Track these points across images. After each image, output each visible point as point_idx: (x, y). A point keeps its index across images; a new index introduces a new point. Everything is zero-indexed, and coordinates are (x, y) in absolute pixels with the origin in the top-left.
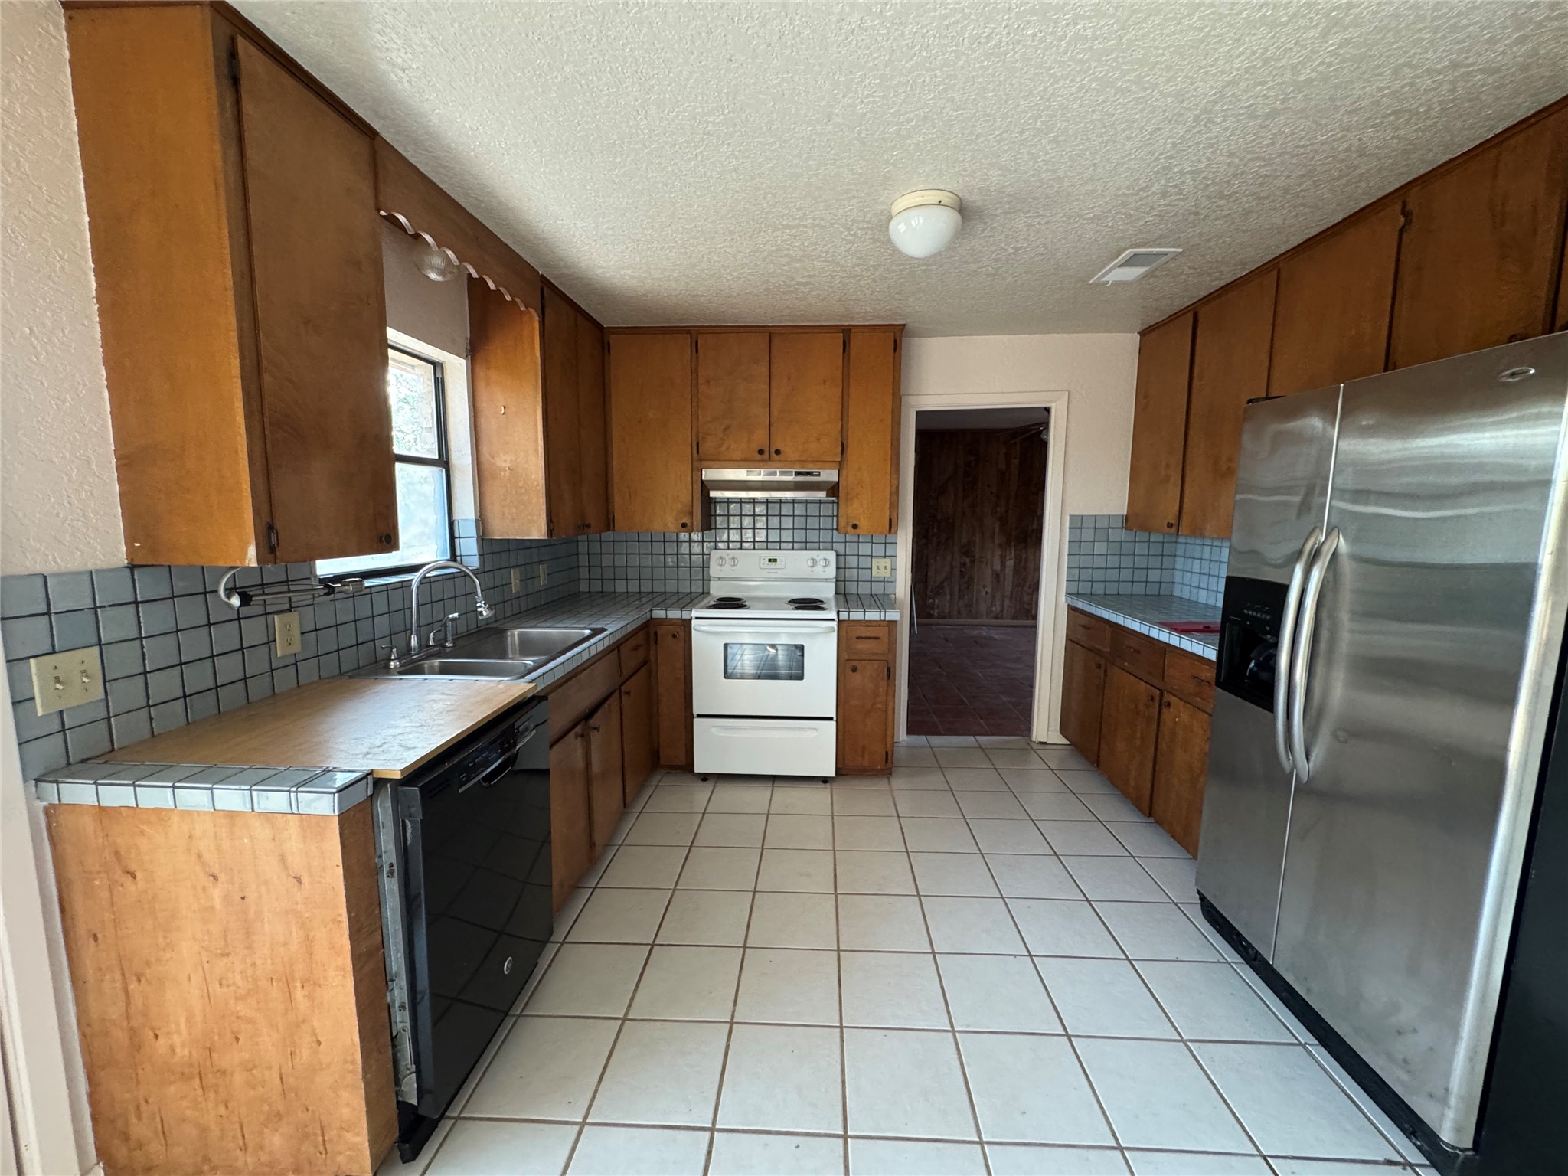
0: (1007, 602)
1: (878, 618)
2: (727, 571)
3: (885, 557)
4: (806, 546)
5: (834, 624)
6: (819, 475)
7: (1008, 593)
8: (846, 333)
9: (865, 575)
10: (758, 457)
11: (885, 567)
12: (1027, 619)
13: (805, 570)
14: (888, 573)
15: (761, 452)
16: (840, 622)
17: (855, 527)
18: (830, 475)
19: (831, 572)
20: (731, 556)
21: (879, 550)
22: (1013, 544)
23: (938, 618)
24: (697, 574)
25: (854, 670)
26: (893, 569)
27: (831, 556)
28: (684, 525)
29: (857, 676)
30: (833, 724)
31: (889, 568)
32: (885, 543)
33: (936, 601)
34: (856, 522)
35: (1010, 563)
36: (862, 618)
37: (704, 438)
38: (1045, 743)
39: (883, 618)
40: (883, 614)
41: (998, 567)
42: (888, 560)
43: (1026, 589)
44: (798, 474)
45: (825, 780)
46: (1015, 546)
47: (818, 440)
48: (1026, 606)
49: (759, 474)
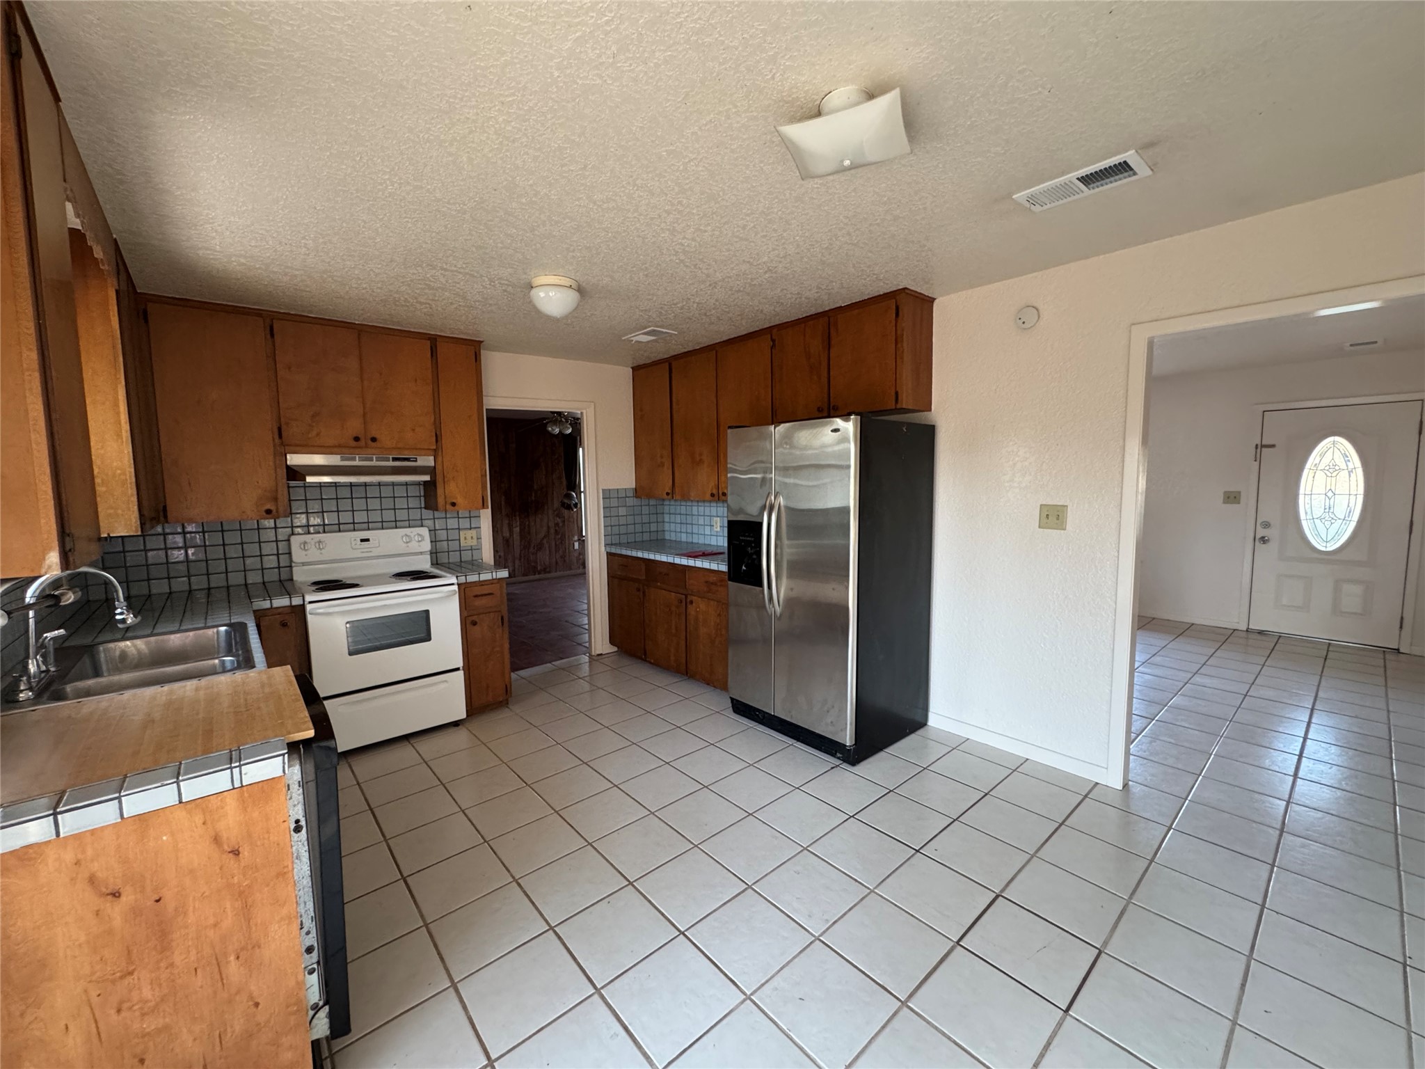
0: (517, 562)
1: (490, 578)
2: (313, 554)
3: (471, 529)
4: (396, 524)
5: (455, 588)
6: (416, 461)
7: (517, 555)
8: (434, 342)
9: (454, 545)
10: (354, 443)
11: (472, 537)
12: (535, 575)
13: (401, 547)
14: (474, 542)
15: (357, 439)
16: (458, 584)
17: (454, 504)
18: (429, 461)
19: (427, 546)
20: (318, 540)
21: (465, 523)
22: (517, 513)
24: (284, 561)
25: (474, 623)
26: (479, 538)
27: (424, 532)
28: (269, 512)
29: (477, 628)
30: (461, 673)
31: (475, 537)
32: (470, 517)
34: (454, 501)
35: (517, 530)
36: (477, 579)
37: (287, 424)
38: (601, 654)
39: (494, 577)
40: (494, 574)
41: (507, 534)
42: (473, 532)
43: (531, 550)
44: (395, 459)
45: (456, 724)
46: (519, 515)
47: (413, 430)
48: (533, 564)
49: (354, 459)
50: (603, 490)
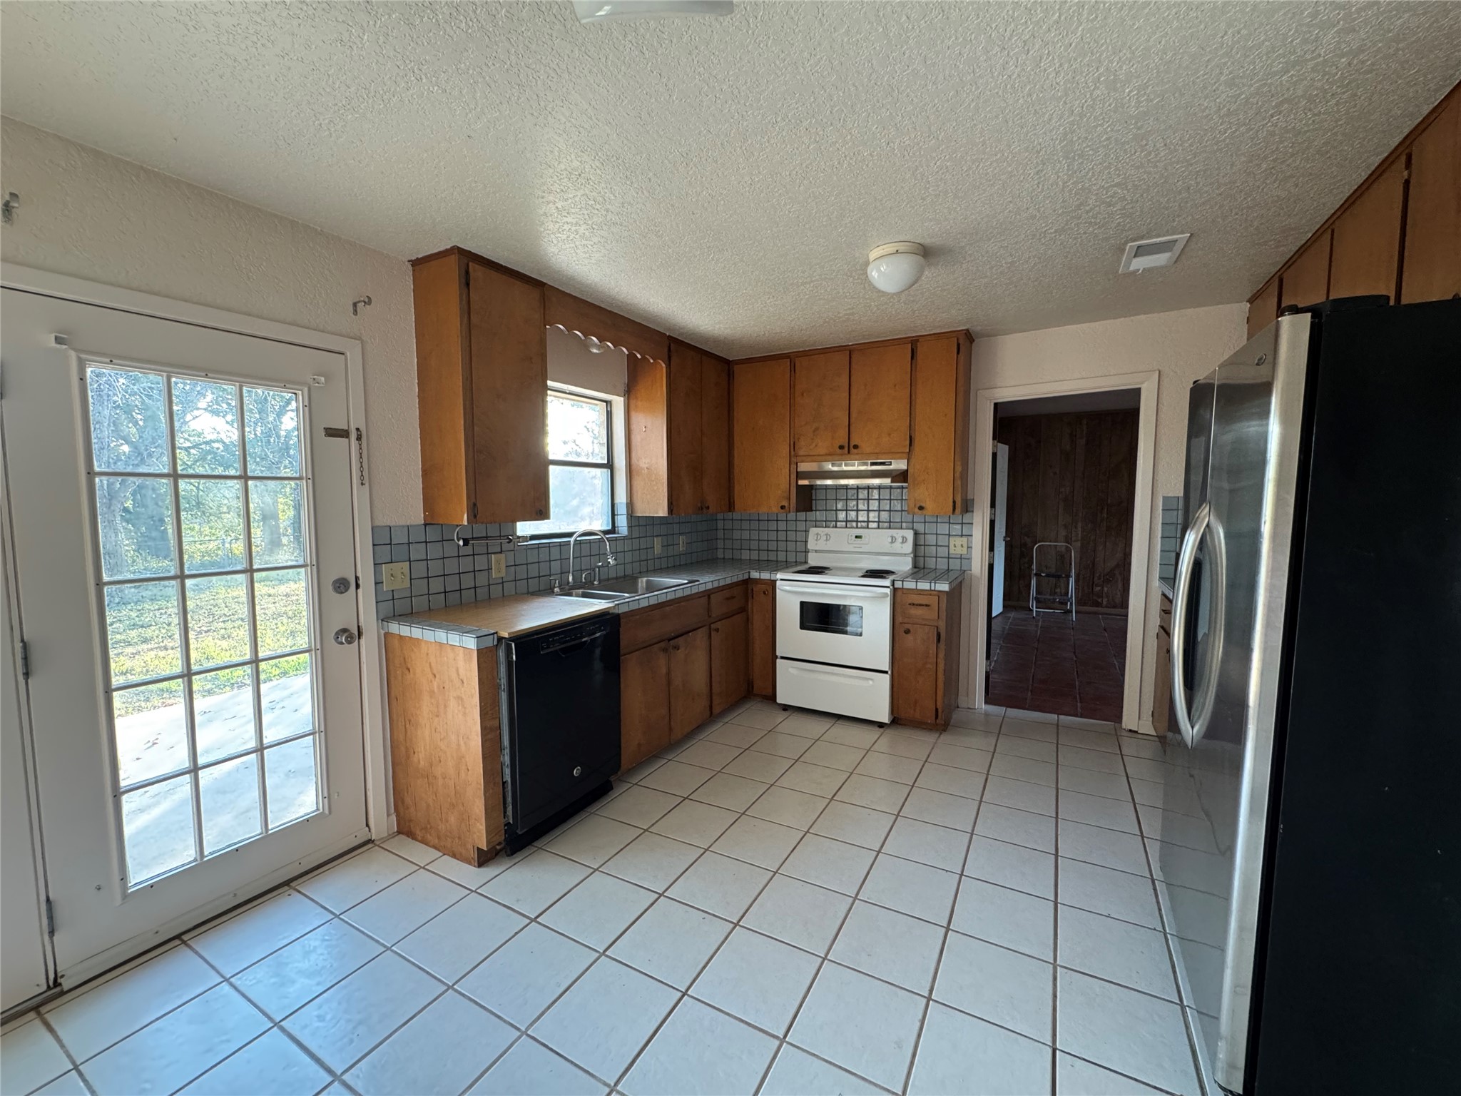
1: (928, 588)
2: (822, 545)
3: (962, 536)
4: (891, 525)
5: (888, 591)
6: (891, 465)
8: (914, 344)
9: (942, 552)
10: (839, 451)
11: (962, 546)
13: (886, 546)
14: (964, 551)
15: (841, 447)
16: (895, 590)
17: (921, 508)
18: (899, 465)
19: (909, 547)
20: (825, 533)
21: (956, 528)
23: (1107, 607)
24: (800, 547)
25: (907, 632)
26: (969, 547)
27: (910, 535)
28: (783, 507)
29: (910, 637)
30: (887, 678)
31: (965, 546)
32: (962, 523)
33: (1106, 589)
34: (923, 505)
36: (914, 587)
37: (799, 439)
38: (1136, 732)
39: (933, 588)
40: (933, 584)
42: (965, 539)
44: (873, 464)
45: (881, 725)
47: (889, 435)
49: (840, 465)
50: (1165, 498)
